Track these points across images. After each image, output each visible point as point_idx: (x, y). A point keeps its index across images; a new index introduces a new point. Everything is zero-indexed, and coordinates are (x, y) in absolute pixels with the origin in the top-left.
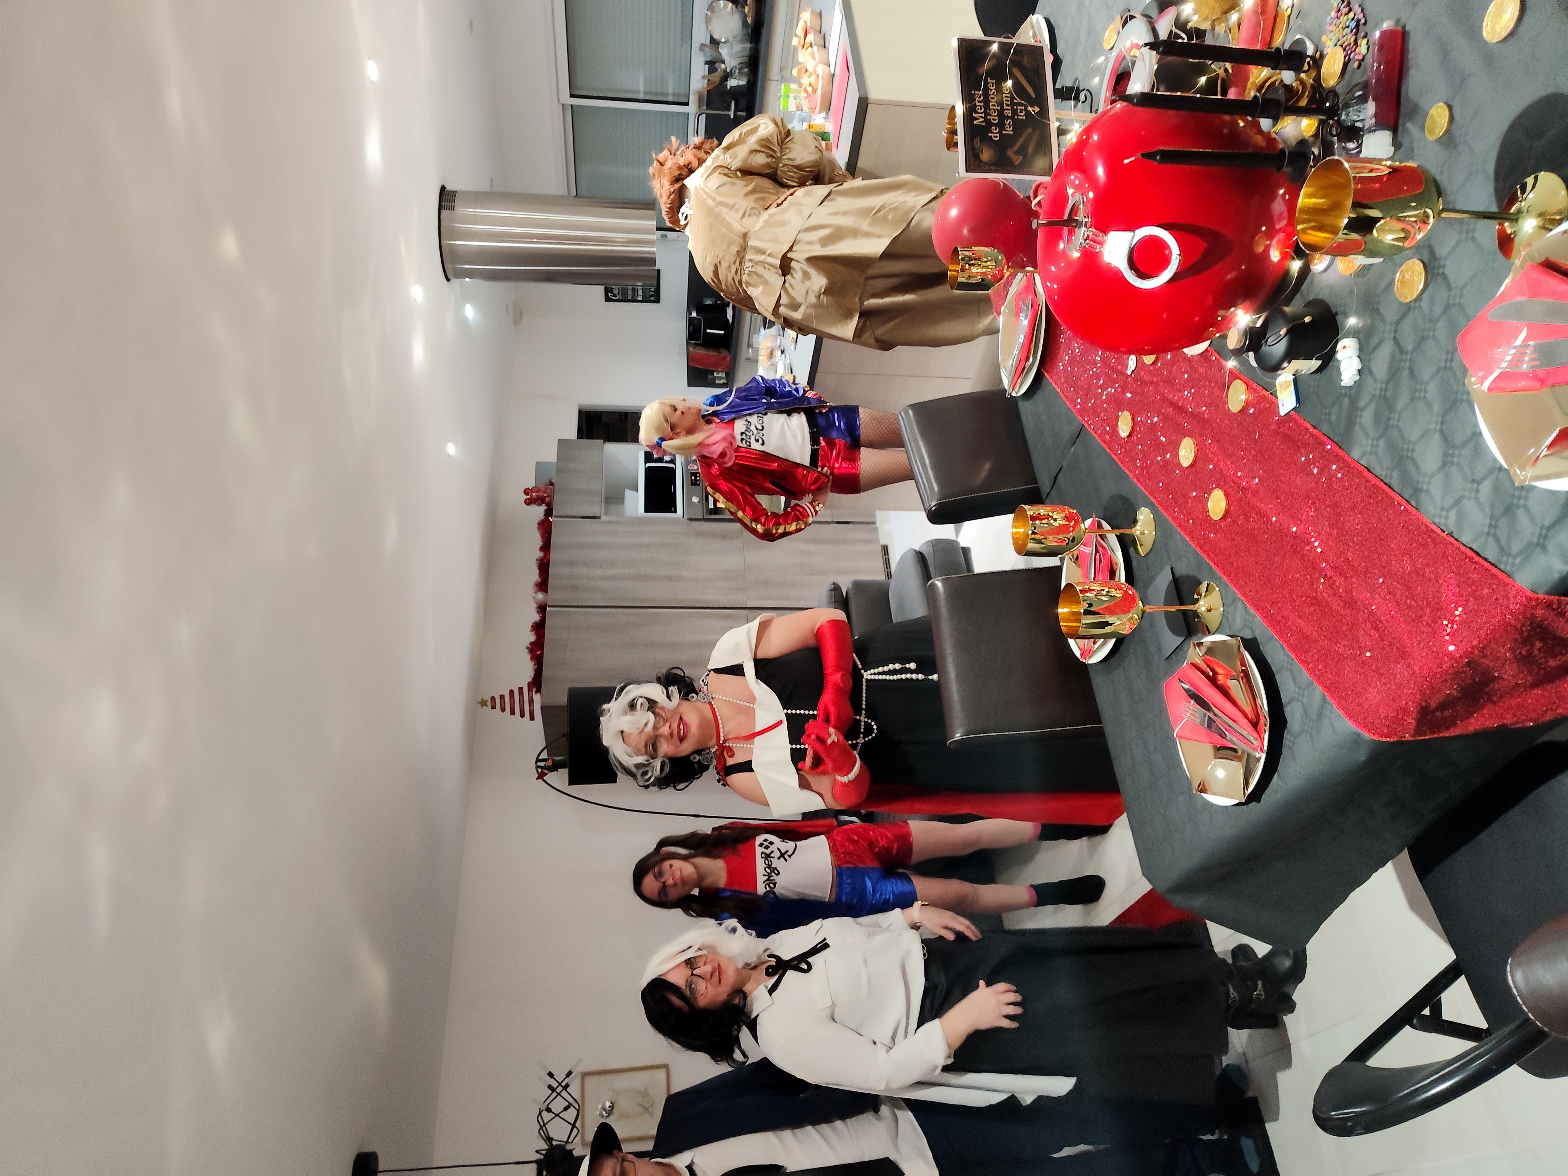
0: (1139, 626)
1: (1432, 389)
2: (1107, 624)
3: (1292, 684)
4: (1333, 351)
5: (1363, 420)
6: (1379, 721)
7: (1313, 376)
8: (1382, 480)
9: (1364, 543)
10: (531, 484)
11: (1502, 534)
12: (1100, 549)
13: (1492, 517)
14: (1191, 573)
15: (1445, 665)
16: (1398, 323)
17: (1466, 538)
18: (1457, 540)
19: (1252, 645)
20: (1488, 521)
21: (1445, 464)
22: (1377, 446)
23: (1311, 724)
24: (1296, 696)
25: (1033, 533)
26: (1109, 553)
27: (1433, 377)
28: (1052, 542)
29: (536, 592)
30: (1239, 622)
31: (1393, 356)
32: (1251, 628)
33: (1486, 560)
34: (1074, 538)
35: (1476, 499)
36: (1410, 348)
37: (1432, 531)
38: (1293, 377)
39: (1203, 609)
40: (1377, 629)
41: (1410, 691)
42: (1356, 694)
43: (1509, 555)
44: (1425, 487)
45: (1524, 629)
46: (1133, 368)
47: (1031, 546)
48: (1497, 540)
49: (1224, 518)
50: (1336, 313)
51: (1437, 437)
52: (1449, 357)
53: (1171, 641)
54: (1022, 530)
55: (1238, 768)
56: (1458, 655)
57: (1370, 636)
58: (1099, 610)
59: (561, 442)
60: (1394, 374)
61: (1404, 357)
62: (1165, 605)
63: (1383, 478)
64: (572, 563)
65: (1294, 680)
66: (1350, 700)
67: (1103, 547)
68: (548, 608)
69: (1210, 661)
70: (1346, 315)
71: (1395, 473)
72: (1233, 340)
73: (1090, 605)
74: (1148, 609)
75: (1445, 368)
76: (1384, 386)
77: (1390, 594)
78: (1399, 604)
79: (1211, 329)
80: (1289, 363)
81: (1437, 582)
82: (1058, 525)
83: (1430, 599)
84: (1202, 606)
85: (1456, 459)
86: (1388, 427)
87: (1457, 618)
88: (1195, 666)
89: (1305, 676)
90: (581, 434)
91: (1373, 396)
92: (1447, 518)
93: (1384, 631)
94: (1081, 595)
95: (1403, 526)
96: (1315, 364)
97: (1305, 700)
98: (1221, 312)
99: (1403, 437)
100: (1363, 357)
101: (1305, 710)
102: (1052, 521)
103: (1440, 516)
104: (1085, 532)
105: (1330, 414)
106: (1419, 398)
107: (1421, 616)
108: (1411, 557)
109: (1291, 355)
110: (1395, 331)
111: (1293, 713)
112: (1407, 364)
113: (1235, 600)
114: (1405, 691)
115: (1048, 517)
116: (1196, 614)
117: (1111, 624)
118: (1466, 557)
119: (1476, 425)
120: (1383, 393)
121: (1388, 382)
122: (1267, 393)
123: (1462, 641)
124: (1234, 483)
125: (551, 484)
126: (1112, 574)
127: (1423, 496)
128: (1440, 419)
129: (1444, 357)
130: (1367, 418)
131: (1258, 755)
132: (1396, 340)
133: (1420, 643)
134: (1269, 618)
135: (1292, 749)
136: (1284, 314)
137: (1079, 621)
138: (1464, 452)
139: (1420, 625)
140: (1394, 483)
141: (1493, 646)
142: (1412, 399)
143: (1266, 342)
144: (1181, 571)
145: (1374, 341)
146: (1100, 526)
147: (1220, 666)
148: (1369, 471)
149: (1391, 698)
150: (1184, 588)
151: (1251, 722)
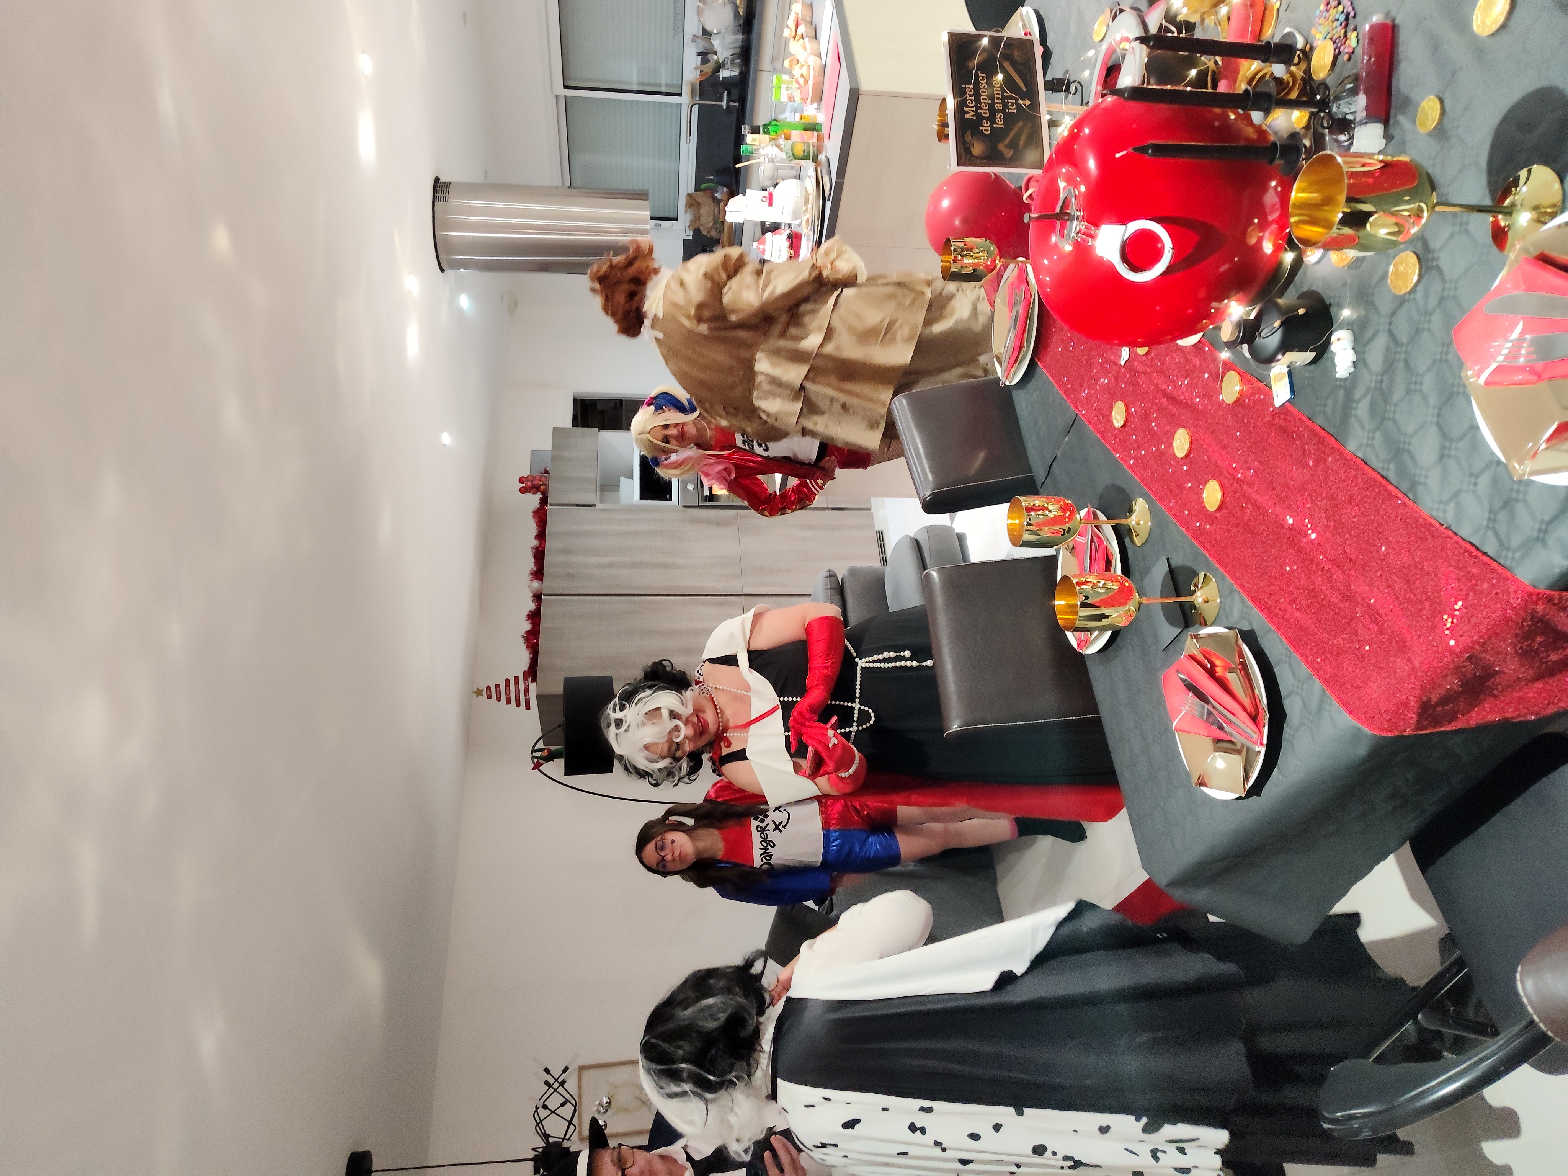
0: (1136, 619)
1: (1428, 382)
2: (1103, 616)
3: (1291, 676)
4: (1328, 343)
5: (1359, 412)
6: (1379, 716)
7: (1309, 367)
8: (1379, 473)
9: (1362, 535)
10: (526, 472)
11: (1502, 528)
12: (1095, 539)
13: (1491, 511)
14: (1189, 564)
15: (1445, 660)
16: (1392, 315)
17: (1465, 531)
18: (1455, 534)
19: (1249, 637)
20: (1486, 515)
21: (1442, 457)
22: (1373, 438)
23: (1311, 718)
24: (1295, 689)
25: (1029, 524)
26: (1105, 543)
27: (1429, 369)
28: (1046, 533)
29: (531, 581)
30: (1236, 614)
31: (1388, 349)
32: (1249, 620)
33: (1485, 554)
34: (1069, 528)
35: (1474, 492)
36: (1405, 340)
37: (1430, 524)
38: (1287, 369)
39: (1200, 600)
40: (1376, 622)
41: (1410, 686)
42: (1355, 688)
43: (1508, 549)
44: (1422, 480)
45: (1525, 624)
46: (1126, 358)
47: (1027, 537)
48: (1496, 534)
49: (1219, 509)
50: (1330, 305)
51: (1433, 431)
52: (1445, 349)
53: (1169, 632)
54: (1017, 521)
55: (1237, 761)
56: (1458, 650)
57: (1369, 629)
58: (1096, 602)
59: (556, 430)
60: (1389, 366)
61: (1399, 349)
62: (1162, 596)
63: (1380, 471)
64: (567, 551)
65: (1294, 674)
66: (1350, 694)
67: (1099, 537)
68: (543, 597)
69: (1208, 653)
70: (1340, 307)
71: (1392, 466)
72: (1227, 332)
73: (1087, 598)
74: (1144, 600)
75: (1441, 360)
76: (1379, 378)
77: (1388, 587)
78: (1398, 598)
79: (1204, 321)
80: (1284, 354)
81: (1436, 575)
82: (1053, 516)
83: (1429, 593)
84: (1198, 598)
85: (1453, 453)
86: (1383, 419)
87: (1457, 613)
88: (1192, 657)
89: (1303, 669)
90: (576, 422)
91: (1369, 389)
92: (1445, 511)
93: (1383, 625)
94: (1078, 588)
95: (1401, 519)
96: (1309, 356)
97: (1304, 693)
98: (1214, 304)
99: (1399, 430)
100: (1358, 349)
101: (1304, 702)
102: (1047, 512)
103: (1438, 510)
104: (1080, 523)
105: (1325, 406)
106: (1415, 391)
107: (1421, 610)
108: (1409, 551)
109: (1285, 347)
110: (1390, 323)
111: (1292, 706)
112: (1403, 356)
113: (1231, 592)
114: (1406, 685)
115: (1043, 508)
116: (1193, 606)
117: (1108, 617)
118: (1465, 551)
119: (1473, 418)
120: (1378, 385)
121: (1383, 374)
122: (1261, 385)
123: (1462, 636)
124: (1229, 474)
125: (547, 472)
126: (1108, 564)
127: (1420, 489)
128: (1436, 412)
129: (1439, 349)
130: (1362, 409)
131: (1257, 749)
132: (1390, 332)
133: (1420, 636)
134: (1266, 609)
135: (1292, 744)
136: (1277, 306)
137: (1076, 613)
138: (1461, 445)
139: (1419, 619)
140: (1391, 476)
141: (1494, 640)
142: (1408, 391)
143: (1260, 333)
144: (1177, 562)
145: (1369, 333)
146: (1095, 517)
147: (1218, 658)
148: (1365, 463)
149: (1391, 692)
150: (1181, 579)
151: (1250, 715)
